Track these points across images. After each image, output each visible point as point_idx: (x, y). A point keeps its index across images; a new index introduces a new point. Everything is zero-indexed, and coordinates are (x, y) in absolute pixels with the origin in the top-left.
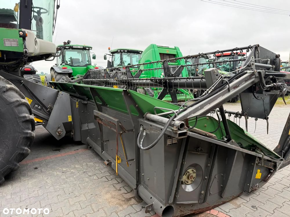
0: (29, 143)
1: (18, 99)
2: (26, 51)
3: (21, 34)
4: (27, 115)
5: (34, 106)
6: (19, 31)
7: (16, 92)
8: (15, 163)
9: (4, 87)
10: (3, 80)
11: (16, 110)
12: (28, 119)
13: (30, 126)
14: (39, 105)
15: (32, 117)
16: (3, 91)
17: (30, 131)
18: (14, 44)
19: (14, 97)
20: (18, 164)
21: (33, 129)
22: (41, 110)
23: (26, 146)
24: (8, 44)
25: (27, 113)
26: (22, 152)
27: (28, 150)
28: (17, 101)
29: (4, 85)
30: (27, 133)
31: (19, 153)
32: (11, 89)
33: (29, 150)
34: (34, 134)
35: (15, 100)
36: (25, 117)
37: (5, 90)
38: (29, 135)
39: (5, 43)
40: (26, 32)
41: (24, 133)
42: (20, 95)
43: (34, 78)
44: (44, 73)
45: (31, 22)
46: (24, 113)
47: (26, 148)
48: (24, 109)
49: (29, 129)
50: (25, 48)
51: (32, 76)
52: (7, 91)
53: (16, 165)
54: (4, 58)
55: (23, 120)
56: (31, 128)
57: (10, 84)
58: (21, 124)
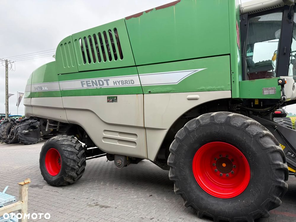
0: (281, 193)
1: (273, 146)
2: (285, 98)
3: (280, 82)
4: (281, 163)
5: (287, 153)
6: (279, 80)
7: (272, 138)
8: (266, 210)
9: (261, 133)
10: (260, 126)
11: (270, 156)
12: (282, 167)
13: (284, 176)
14: (292, 153)
15: (286, 165)
16: (260, 137)
17: (283, 181)
18: (272, 92)
19: (270, 143)
20: (268, 212)
21: (286, 179)
22: (294, 159)
23: (277, 195)
24: (266, 92)
25: (281, 161)
26: (273, 201)
27: (279, 201)
28: (272, 147)
29: (261, 131)
30: (280, 182)
31: (270, 201)
32: (267, 135)
33: (281, 202)
34: (287, 184)
35: (270, 146)
36: (279, 165)
37: (261, 135)
38: (281, 185)
39: (263, 92)
40: (285, 80)
41: (277, 181)
42: (275, 141)
43: (284, 122)
44: (293, 114)
45: (289, 68)
46: (278, 160)
47: (278, 198)
48: (278, 156)
49: (282, 178)
50: (283, 95)
51: (282, 119)
52: (263, 137)
53: (266, 213)
54: (261, 105)
55: (277, 167)
56: (284, 178)
57: (266, 130)
58: (274, 171)
